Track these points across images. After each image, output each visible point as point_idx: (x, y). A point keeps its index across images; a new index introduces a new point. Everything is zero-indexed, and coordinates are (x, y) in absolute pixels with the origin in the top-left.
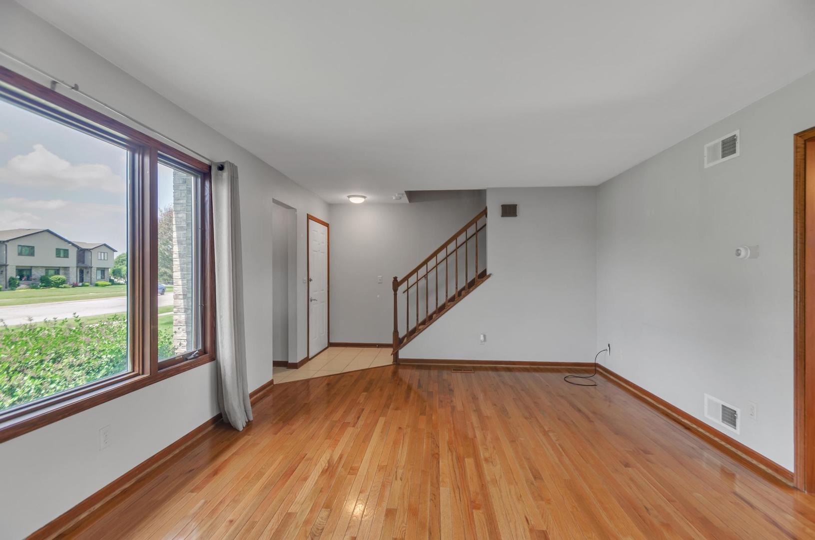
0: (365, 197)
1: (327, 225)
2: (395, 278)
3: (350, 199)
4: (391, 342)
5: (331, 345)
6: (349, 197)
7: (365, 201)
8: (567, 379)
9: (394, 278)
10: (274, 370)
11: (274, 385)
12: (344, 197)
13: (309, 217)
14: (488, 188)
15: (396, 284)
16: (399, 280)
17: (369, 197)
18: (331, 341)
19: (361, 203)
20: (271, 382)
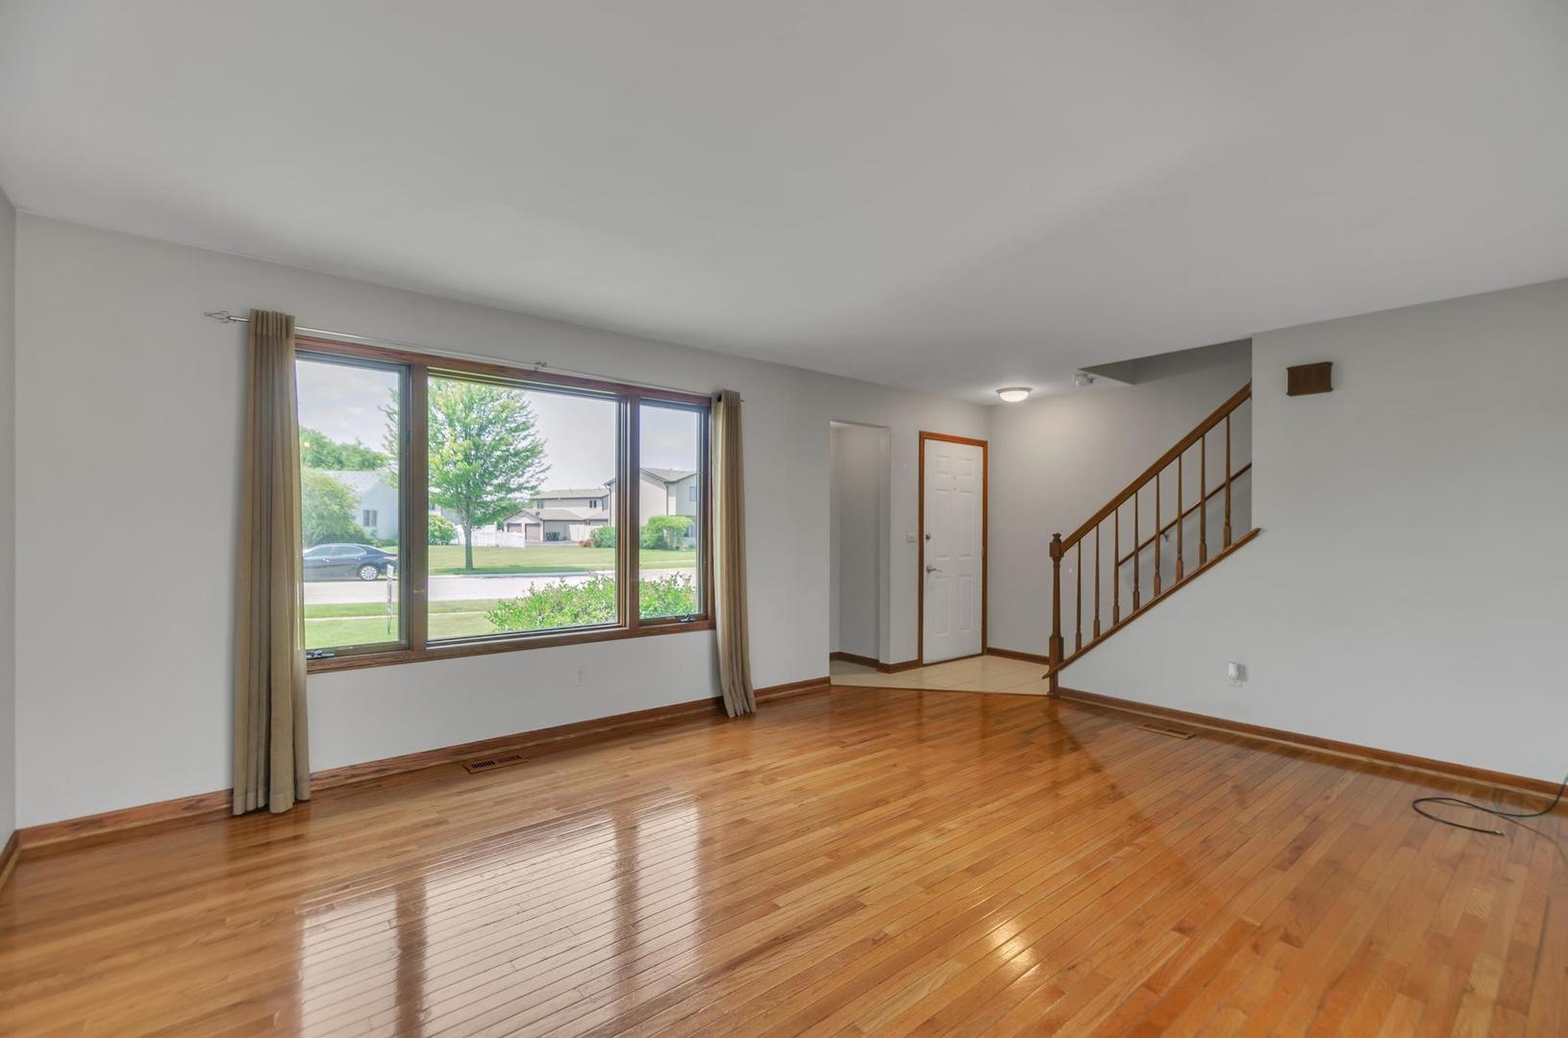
0: (1028, 390)
1: (983, 444)
2: (1057, 537)
3: (1001, 395)
4: (1045, 652)
5: (987, 651)
6: (1000, 391)
7: (1028, 397)
8: (1421, 806)
9: (1054, 535)
10: (831, 665)
11: (831, 686)
12: (989, 393)
13: (924, 436)
14: (1254, 334)
15: (1058, 548)
16: (1063, 539)
17: (1038, 389)
18: (991, 644)
19: (1021, 402)
20: (827, 680)
